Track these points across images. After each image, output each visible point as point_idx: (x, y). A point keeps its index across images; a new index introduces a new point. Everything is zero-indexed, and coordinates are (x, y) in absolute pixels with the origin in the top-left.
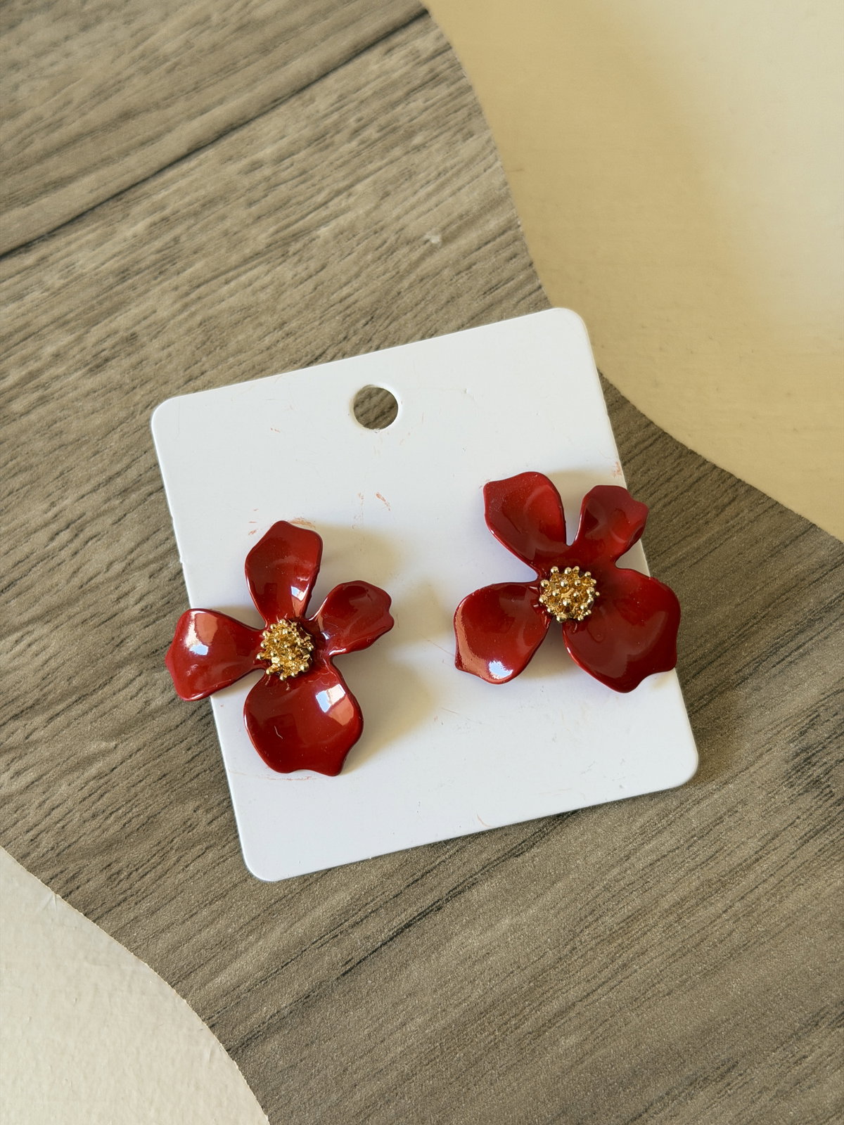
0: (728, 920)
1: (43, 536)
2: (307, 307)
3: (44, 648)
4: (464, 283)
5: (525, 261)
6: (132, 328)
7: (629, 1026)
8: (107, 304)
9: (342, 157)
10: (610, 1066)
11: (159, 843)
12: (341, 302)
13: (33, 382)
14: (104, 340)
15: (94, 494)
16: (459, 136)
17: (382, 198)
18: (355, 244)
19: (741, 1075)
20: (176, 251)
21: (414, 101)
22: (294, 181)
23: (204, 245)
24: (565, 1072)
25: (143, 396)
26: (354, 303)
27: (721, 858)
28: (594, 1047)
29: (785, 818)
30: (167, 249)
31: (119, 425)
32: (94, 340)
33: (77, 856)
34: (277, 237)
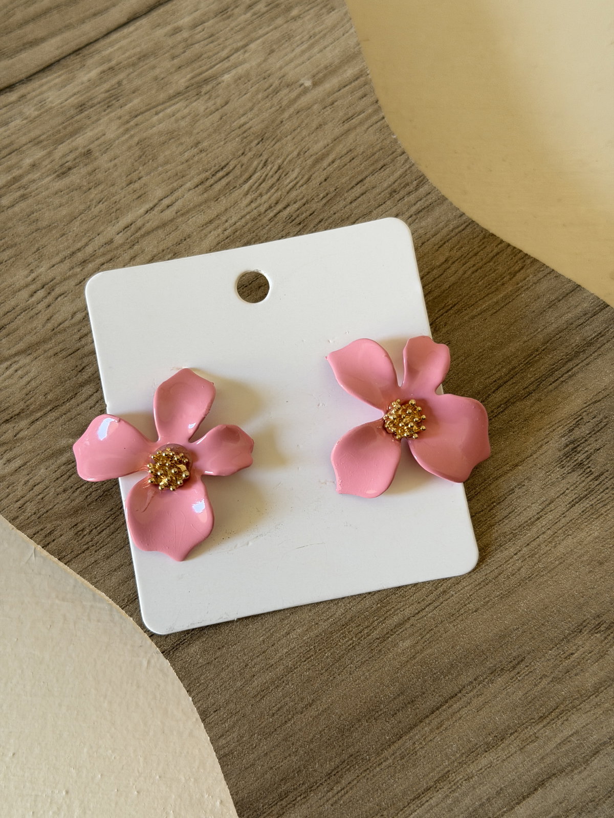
0: (518, 560)
1: (25, 294)
2: (215, 131)
3: (27, 373)
4: (329, 115)
5: (373, 99)
6: (88, 146)
7: (448, 633)
8: (70, 129)
9: (239, 24)
10: (434, 661)
11: (112, 509)
12: (239, 128)
13: (17, 184)
14: (67, 155)
15: (61, 264)
16: (324, 10)
17: (269, 54)
18: (250, 86)
19: (527, 666)
20: (119, 91)
22: (206, 42)
23: (140, 87)
24: (403, 665)
25: (96, 194)
26: (250, 129)
27: (513, 517)
28: (423, 648)
29: (558, 489)
30: (113, 89)
31: (79, 215)
32: (60, 154)
33: (52, 518)
34: (193, 81)
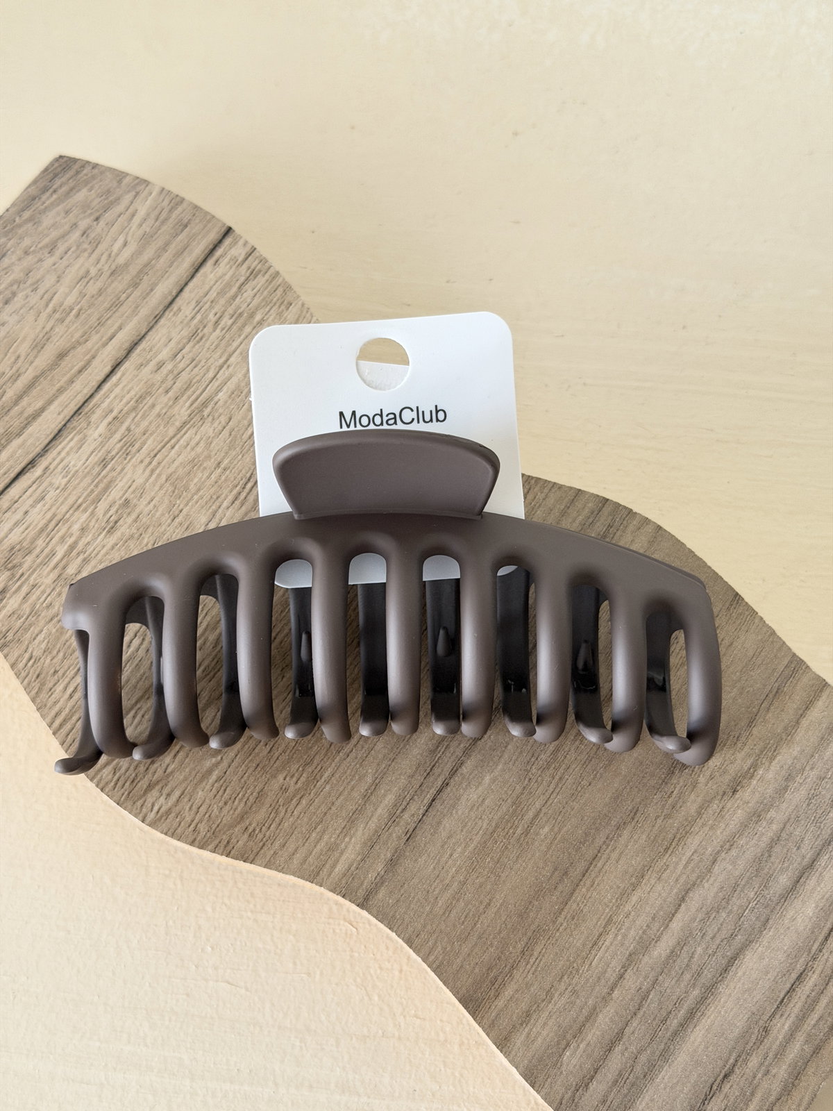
2: (230, 449)
6: (123, 497)
7: (574, 810)
8: (102, 486)
10: (571, 835)
11: (271, 805)
13: (74, 551)
14: (109, 510)
16: (283, 307)
18: (244, 397)
19: (642, 814)
20: (131, 437)
21: (245, 292)
22: (189, 367)
23: (148, 427)
25: (149, 537)
28: (560, 828)
30: (125, 437)
32: (102, 512)
33: (225, 829)
34: (193, 408)
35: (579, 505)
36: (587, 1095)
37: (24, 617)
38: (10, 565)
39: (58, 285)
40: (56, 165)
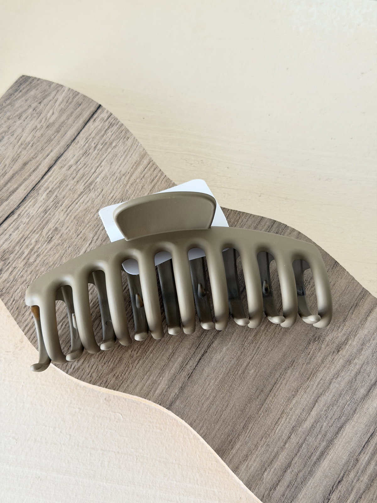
4: (144, 181)
5: (158, 170)
6: (55, 226)
8: (44, 222)
9: (94, 156)
10: (264, 373)
11: (125, 364)
12: (112, 198)
13: (33, 251)
14: (48, 232)
16: (125, 139)
17: (111, 165)
18: (109, 180)
19: (296, 363)
20: (58, 199)
21: (108, 133)
22: (83, 168)
23: (65, 195)
25: (67, 244)
28: (259, 370)
30: (55, 199)
31: (63, 255)
32: (45, 234)
33: (105, 376)
34: (85, 186)
35: (263, 223)
36: (276, 492)
37: (11, 282)
38: (4, 259)
39: (24, 132)
40: (21, 79)
